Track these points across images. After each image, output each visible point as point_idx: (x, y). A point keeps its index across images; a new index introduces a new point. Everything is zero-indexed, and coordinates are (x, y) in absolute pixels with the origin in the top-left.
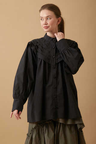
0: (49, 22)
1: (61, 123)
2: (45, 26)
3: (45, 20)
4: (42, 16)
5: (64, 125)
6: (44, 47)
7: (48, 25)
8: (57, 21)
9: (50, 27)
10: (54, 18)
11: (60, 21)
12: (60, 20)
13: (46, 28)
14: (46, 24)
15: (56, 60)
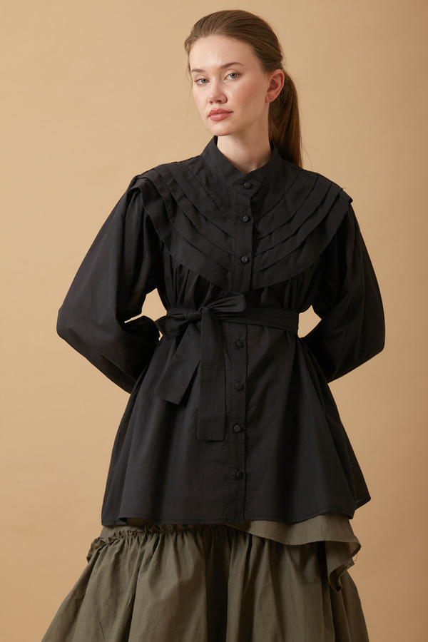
0: (233, 89)
1: (263, 540)
3: (213, 80)
4: (198, 67)
5: (277, 549)
7: (226, 107)
8: (267, 85)
9: (236, 115)
10: (253, 74)
11: (281, 86)
12: (279, 81)
13: (219, 116)
14: (219, 102)
15: (255, 275)
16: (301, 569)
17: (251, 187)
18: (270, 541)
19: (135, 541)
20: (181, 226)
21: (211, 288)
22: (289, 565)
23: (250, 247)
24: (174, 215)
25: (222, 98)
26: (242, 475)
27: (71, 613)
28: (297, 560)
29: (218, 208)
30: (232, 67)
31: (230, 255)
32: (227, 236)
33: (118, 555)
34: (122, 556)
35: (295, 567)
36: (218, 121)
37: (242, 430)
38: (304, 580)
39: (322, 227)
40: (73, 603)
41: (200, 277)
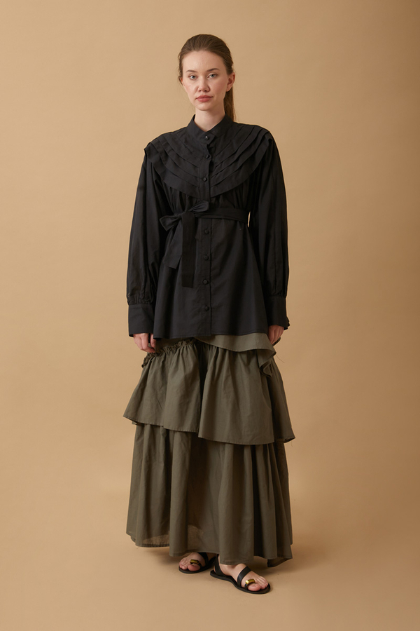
0: (213, 84)
1: (225, 350)
2: (204, 94)
3: (201, 78)
5: (234, 355)
6: (181, 155)
7: (209, 94)
9: (215, 98)
11: (233, 81)
13: (204, 99)
14: (206, 91)
15: (212, 188)
16: (247, 365)
17: (209, 138)
18: (230, 351)
19: (171, 353)
20: (169, 165)
21: (187, 198)
22: (240, 362)
23: (208, 171)
24: (166, 160)
25: (207, 89)
26: (208, 309)
27: (139, 396)
28: (246, 361)
29: (191, 153)
30: (214, 71)
31: (196, 177)
32: (195, 167)
33: (163, 362)
34: (166, 362)
35: (244, 364)
36: (203, 102)
37: (208, 283)
38: (249, 371)
39: (253, 157)
40: (140, 391)
41: (181, 193)
